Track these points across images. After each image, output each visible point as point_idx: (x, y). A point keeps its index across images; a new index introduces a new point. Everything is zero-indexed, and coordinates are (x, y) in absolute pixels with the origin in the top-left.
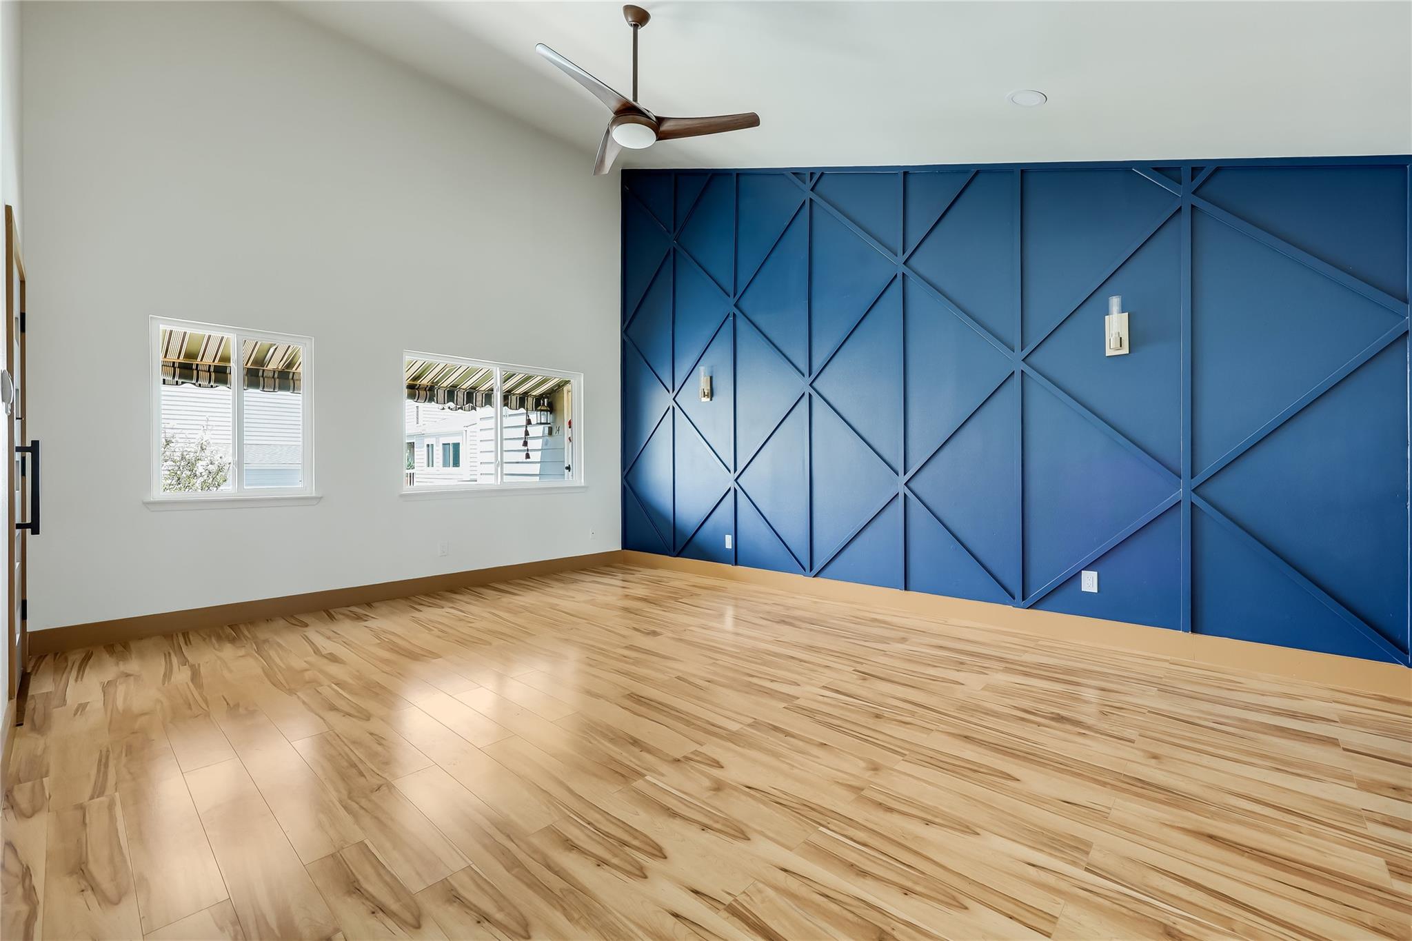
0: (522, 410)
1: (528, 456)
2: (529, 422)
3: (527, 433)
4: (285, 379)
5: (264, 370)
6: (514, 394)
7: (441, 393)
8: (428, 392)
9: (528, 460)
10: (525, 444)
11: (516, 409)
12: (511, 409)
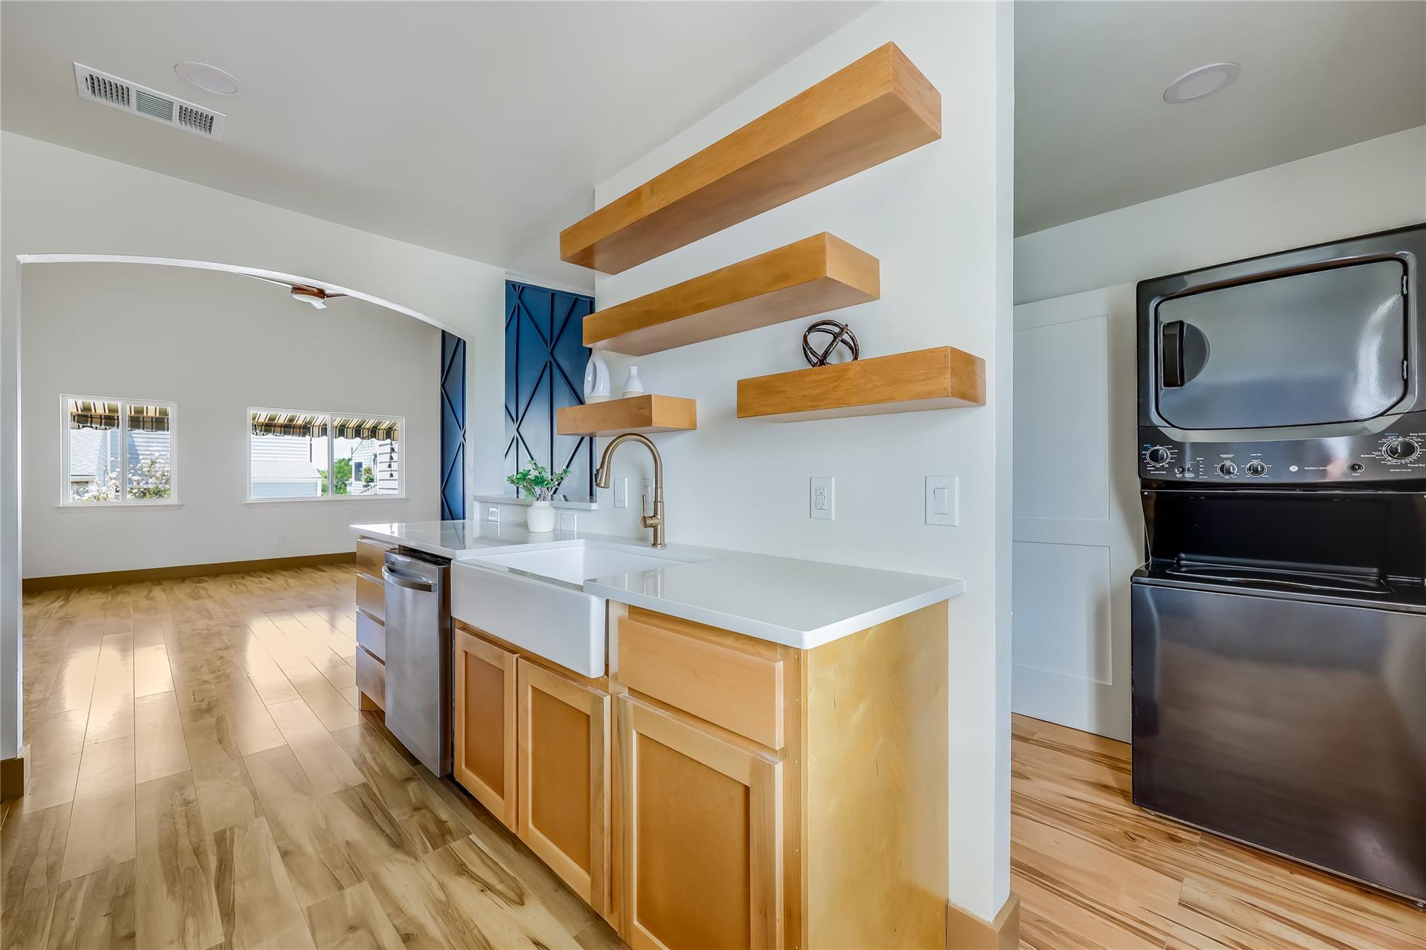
0: (388, 441)
1: (391, 475)
2: (393, 450)
3: (391, 458)
4: (160, 423)
5: (143, 417)
6: (380, 429)
7: (316, 430)
8: (301, 430)
9: (392, 478)
10: (390, 466)
11: (384, 440)
12: (378, 439)
